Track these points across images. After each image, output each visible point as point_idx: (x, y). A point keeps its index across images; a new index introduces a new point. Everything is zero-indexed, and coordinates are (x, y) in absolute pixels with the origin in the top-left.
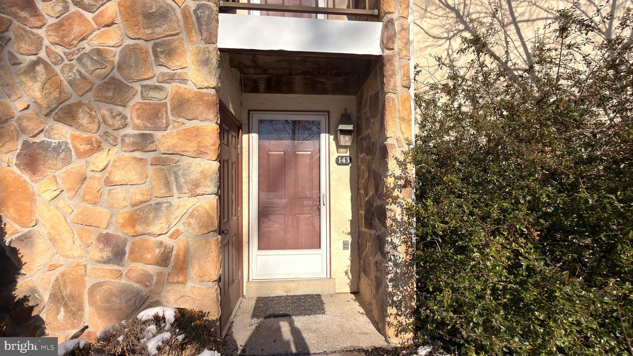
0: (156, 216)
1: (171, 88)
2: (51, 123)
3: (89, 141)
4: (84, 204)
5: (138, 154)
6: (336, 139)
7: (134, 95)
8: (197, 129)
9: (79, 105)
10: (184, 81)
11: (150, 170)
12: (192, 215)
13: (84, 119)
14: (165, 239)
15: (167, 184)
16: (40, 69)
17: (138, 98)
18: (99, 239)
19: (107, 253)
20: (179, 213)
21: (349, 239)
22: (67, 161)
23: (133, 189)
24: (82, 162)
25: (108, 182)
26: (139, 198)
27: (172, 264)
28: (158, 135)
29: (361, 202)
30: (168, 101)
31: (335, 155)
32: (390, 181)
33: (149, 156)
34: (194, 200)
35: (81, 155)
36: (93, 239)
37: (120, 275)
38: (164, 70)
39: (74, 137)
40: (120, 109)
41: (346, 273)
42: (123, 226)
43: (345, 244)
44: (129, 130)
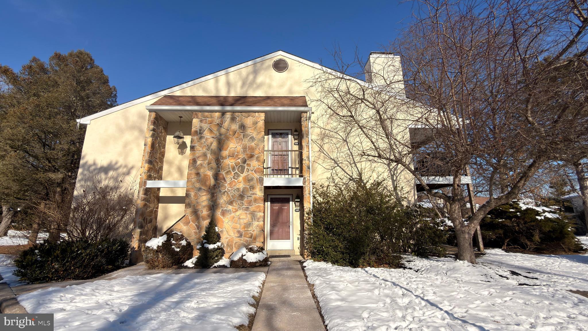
0: (250, 226)
1: (253, 196)
2: (227, 205)
3: (236, 209)
4: (234, 224)
5: (246, 212)
8: (259, 206)
9: (234, 201)
10: (256, 195)
11: (248, 216)
12: (257, 226)
13: (234, 204)
14: (251, 232)
15: (252, 219)
16: (226, 193)
17: (246, 199)
18: (237, 232)
19: (238, 235)
20: (254, 226)
21: (299, 236)
22: (231, 214)
23: (244, 220)
24: (234, 214)
25: (239, 218)
26: (246, 222)
27: (253, 238)
28: (250, 207)
30: (253, 199)
33: (248, 212)
34: (258, 223)
35: (233, 212)
36: (236, 232)
37: (241, 240)
38: (252, 192)
39: (232, 208)
40: (242, 201)
41: (299, 248)
42: (242, 229)
43: (298, 238)
44: (244, 206)
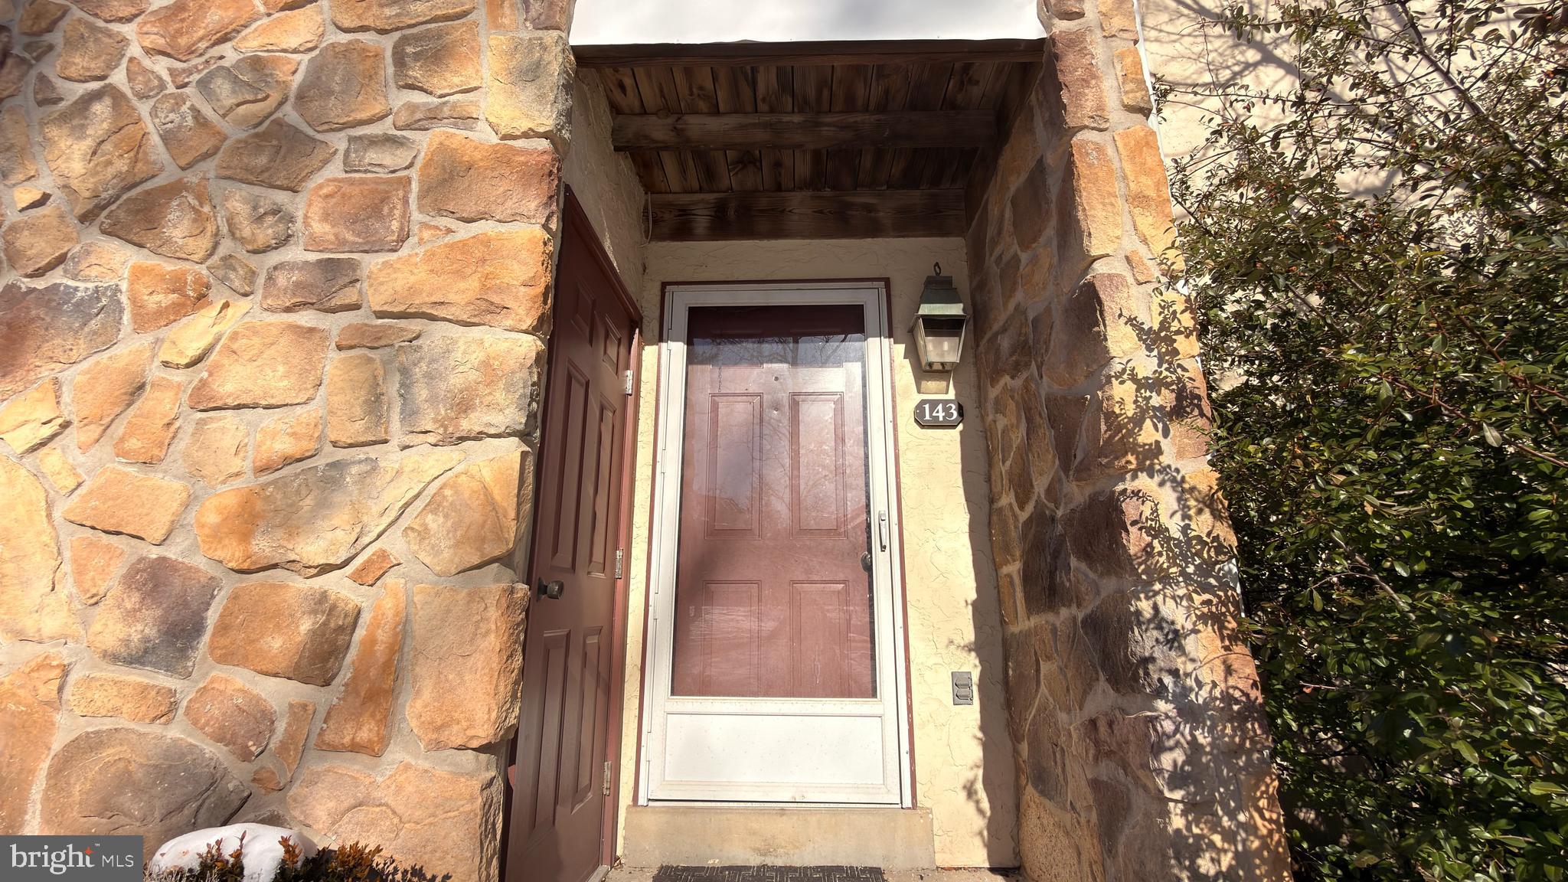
0: (323, 505)
1: (425, 142)
2: (93, 236)
3: (177, 285)
4: (120, 466)
5: (306, 318)
6: (913, 353)
7: (326, 162)
8: (485, 241)
9: (174, 190)
10: (466, 120)
11: (332, 363)
12: (433, 506)
13: (177, 227)
14: (339, 586)
15: (375, 404)
17: (334, 170)
18: (130, 580)
19: (143, 629)
20: (395, 494)
21: (971, 666)
22: (107, 340)
23: (270, 420)
24: (146, 339)
25: (206, 403)
26: (284, 446)
27: (345, 675)
28: (371, 263)
29: (1005, 533)
30: (414, 174)
31: (910, 400)
32: (1123, 395)
33: (335, 324)
34: (450, 455)
35: (145, 320)
36: (111, 578)
38: (418, 98)
39: (138, 273)
40: (281, 197)
41: (970, 792)
42: (216, 536)
43: (960, 683)
44: (295, 253)
